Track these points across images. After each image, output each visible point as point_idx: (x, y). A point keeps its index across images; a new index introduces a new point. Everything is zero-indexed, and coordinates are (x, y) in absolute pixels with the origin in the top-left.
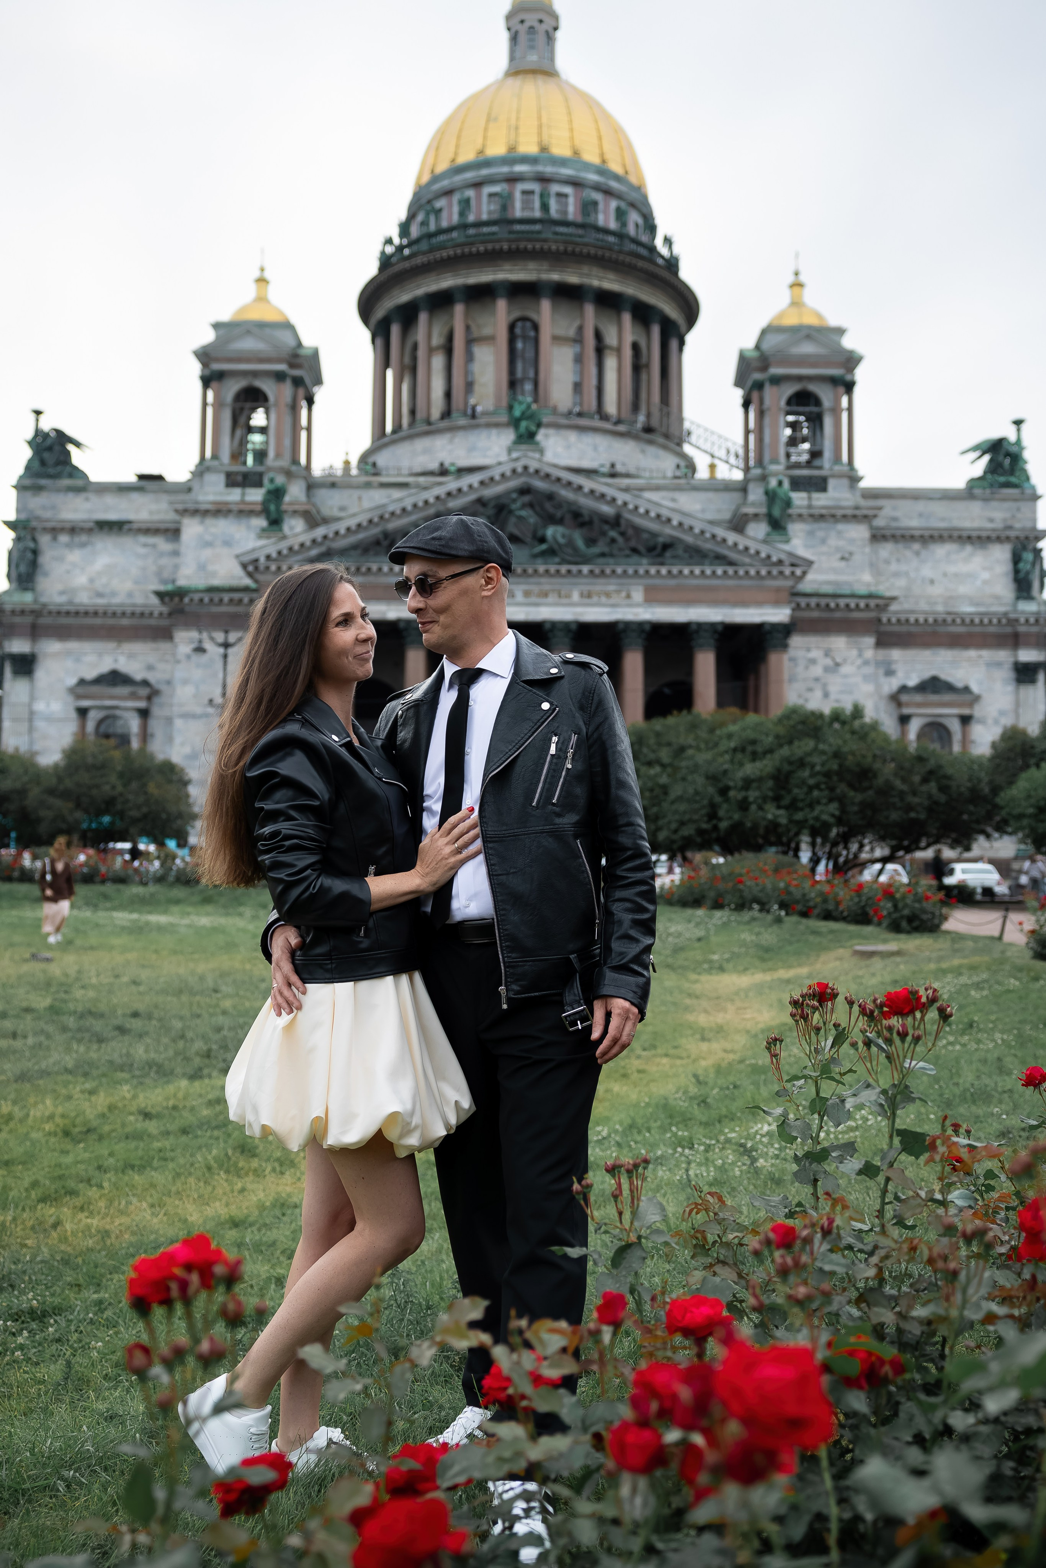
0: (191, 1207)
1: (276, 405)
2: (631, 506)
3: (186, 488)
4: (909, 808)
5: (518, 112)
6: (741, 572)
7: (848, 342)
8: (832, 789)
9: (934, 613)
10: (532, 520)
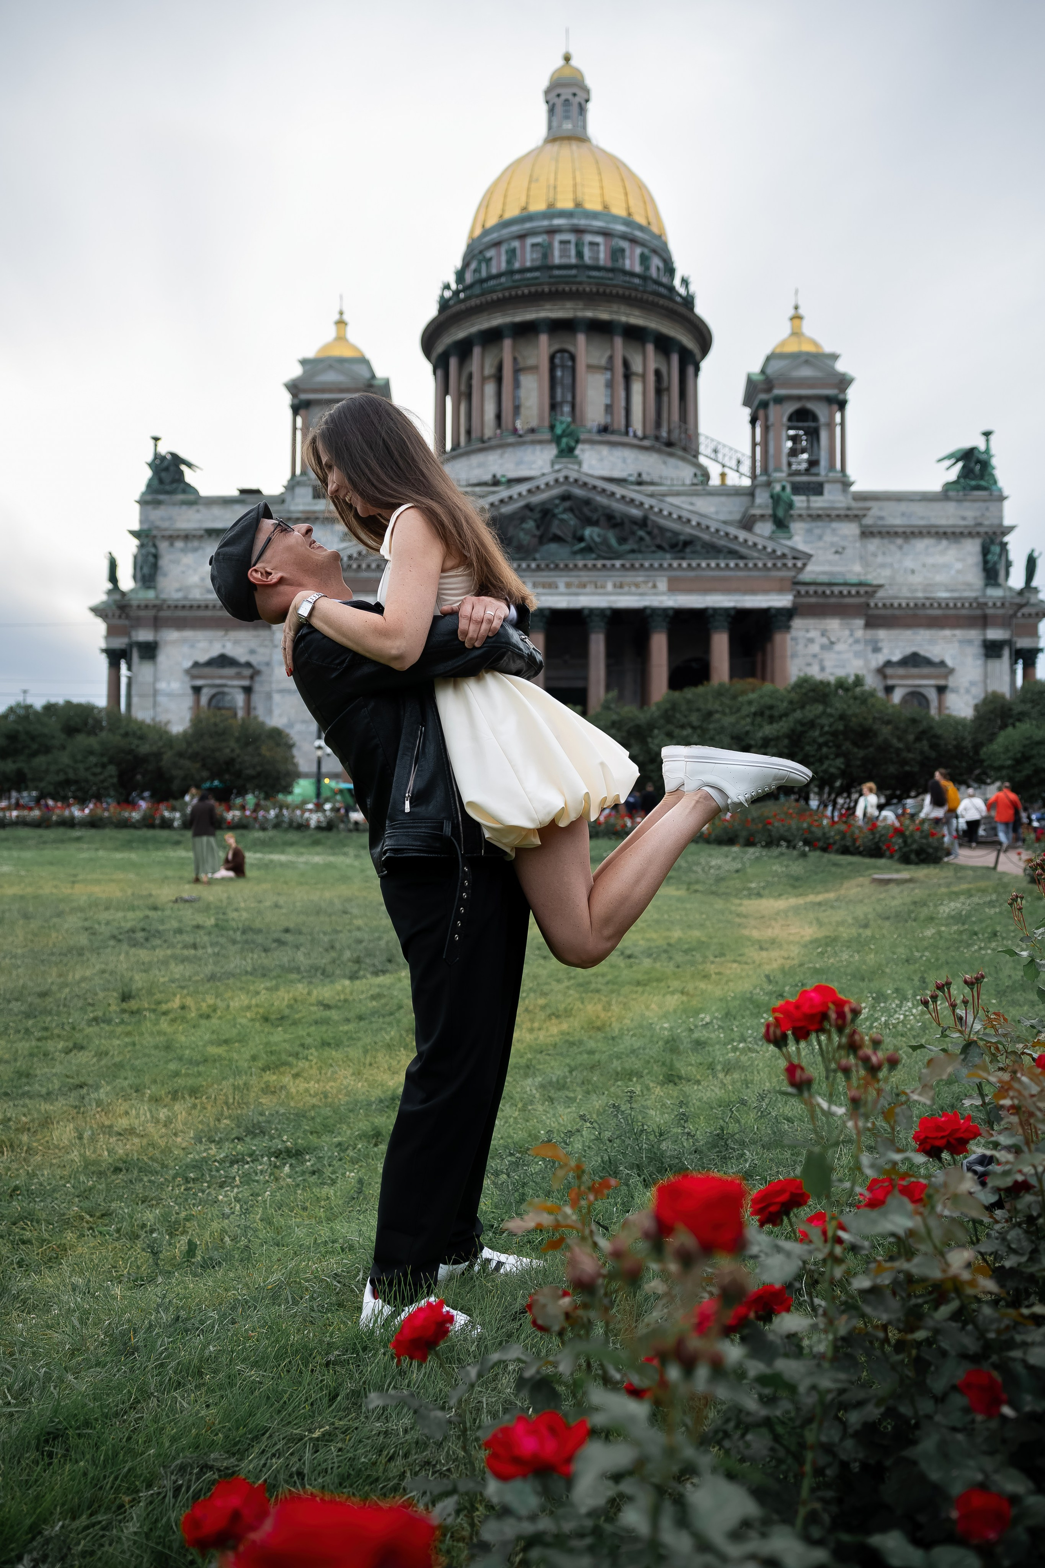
2: (656, 510)
3: (280, 500)
4: (903, 763)
5: (556, 173)
6: (751, 565)
7: (841, 366)
9: (914, 598)
10: (572, 523)
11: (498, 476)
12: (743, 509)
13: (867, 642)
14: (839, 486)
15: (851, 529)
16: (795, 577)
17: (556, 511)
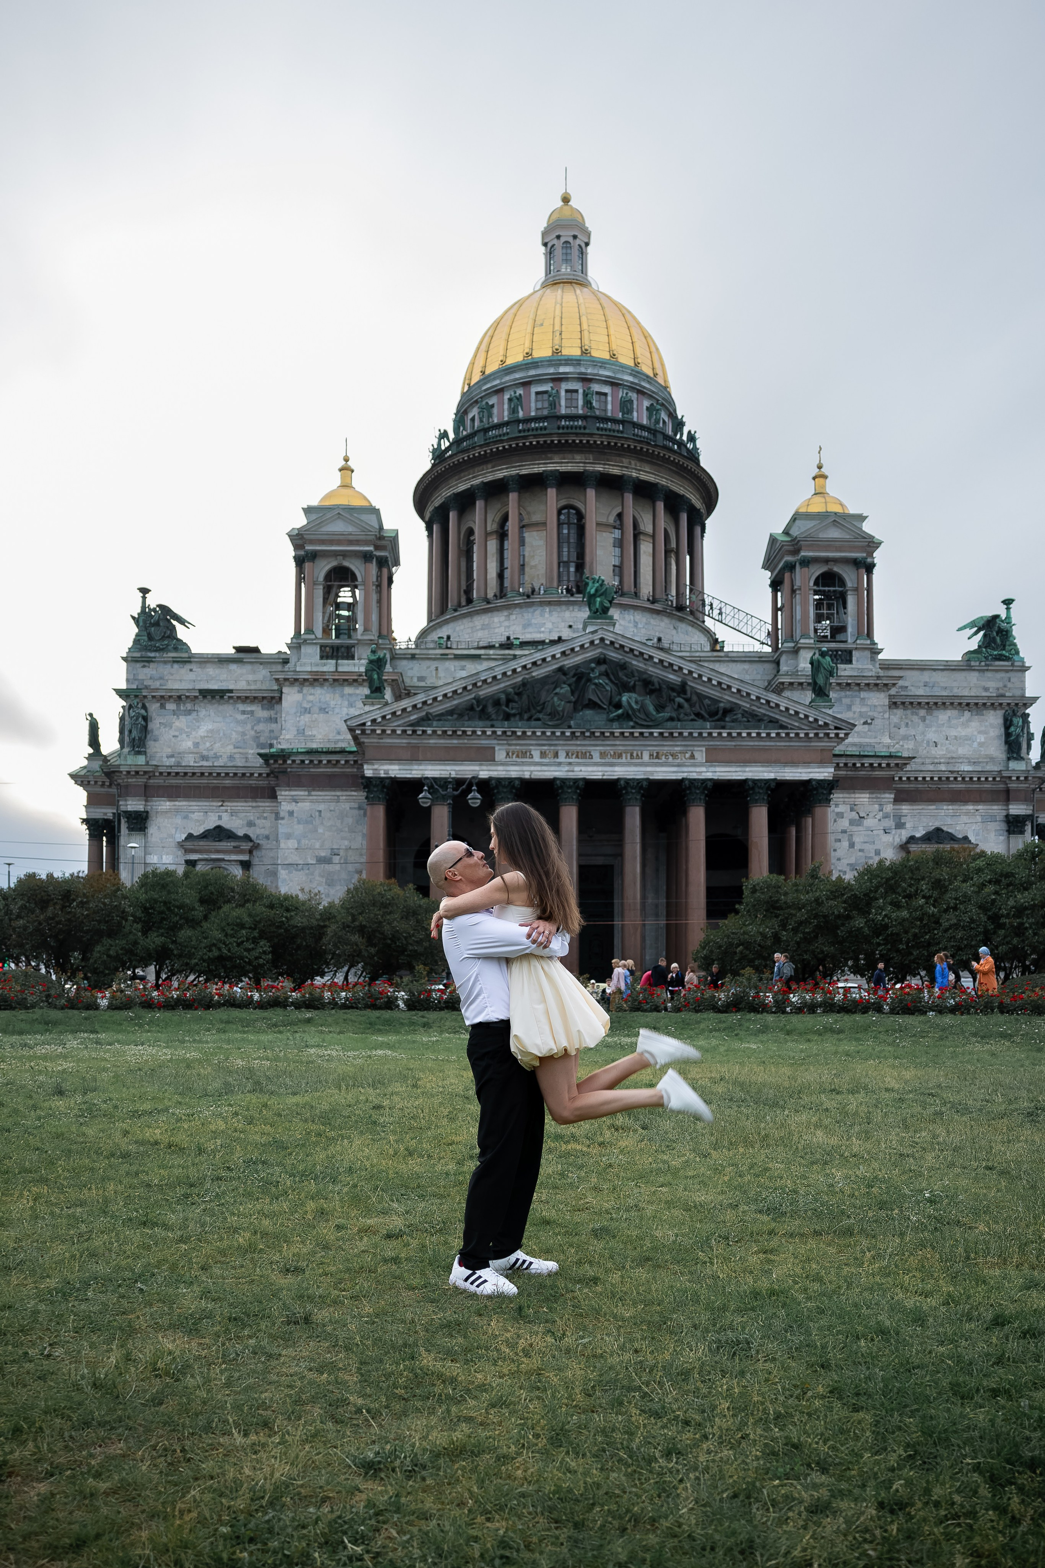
1: (362, 584)
2: (695, 675)
3: (284, 659)
9: (939, 772)
10: (608, 688)
11: (513, 638)
12: (771, 676)
13: (894, 817)
14: (868, 654)
15: (879, 699)
16: (836, 748)
17: (592, 675)
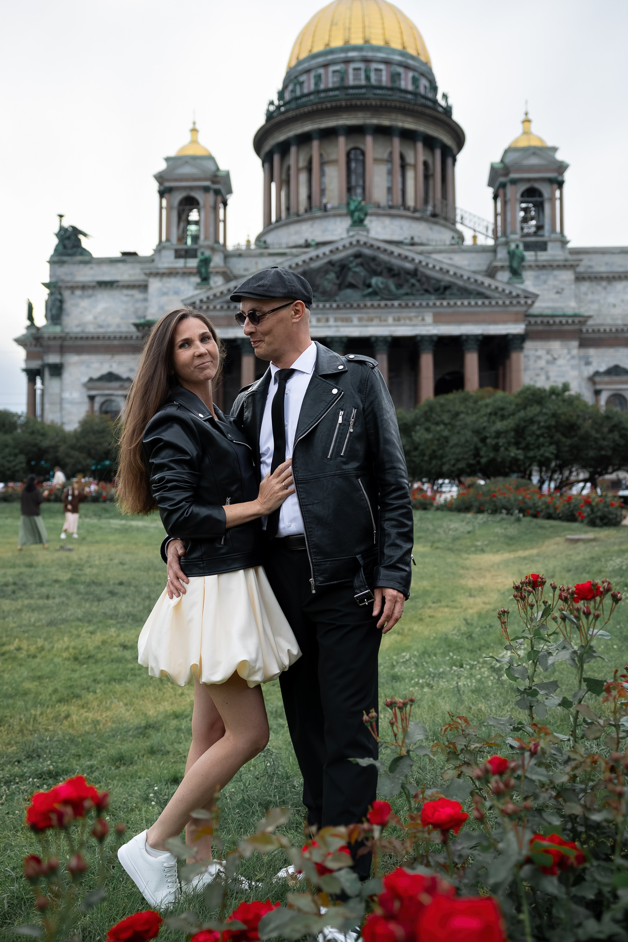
0: (150, 705)
1: (205, 207)
2: (424, 263)
3: (151, 260)
4: (601, 448)
5: (350, 18)
6: (493, 303)
7: (559, 156)
8: (551, 437)
9: (616, 325)
10: (363, 274)
11: (310, 240)
12: (488, 262)
13: (580, 358)
14: (559, 244)
15: (568, 276)
16: (526, 311)
17: (351, 265)
